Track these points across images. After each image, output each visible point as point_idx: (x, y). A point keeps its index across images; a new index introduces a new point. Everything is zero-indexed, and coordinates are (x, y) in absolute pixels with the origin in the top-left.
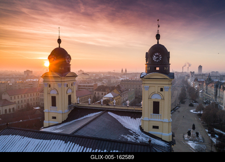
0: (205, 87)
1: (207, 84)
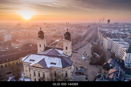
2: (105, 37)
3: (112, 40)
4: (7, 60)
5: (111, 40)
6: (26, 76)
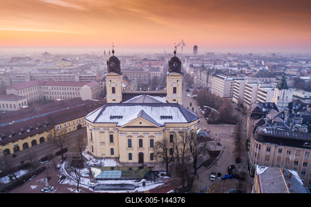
0: (199, 74)
1: (201, 71)
2: (214, 75)
3: (232, 79)
4: (28, 131)
5: (229, 79)
6: (99, 155)
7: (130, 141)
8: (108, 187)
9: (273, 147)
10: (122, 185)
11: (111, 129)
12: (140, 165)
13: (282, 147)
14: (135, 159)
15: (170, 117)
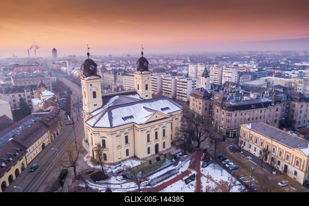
6: (116, 160)
7: (148, 136)
8: (160, 179)
9: (238, 112)
10: (168, 172)
11: (126, 130)
12: (157, 156)
13: (241, 112)
14: (153, 152)
15: (168, 108)
